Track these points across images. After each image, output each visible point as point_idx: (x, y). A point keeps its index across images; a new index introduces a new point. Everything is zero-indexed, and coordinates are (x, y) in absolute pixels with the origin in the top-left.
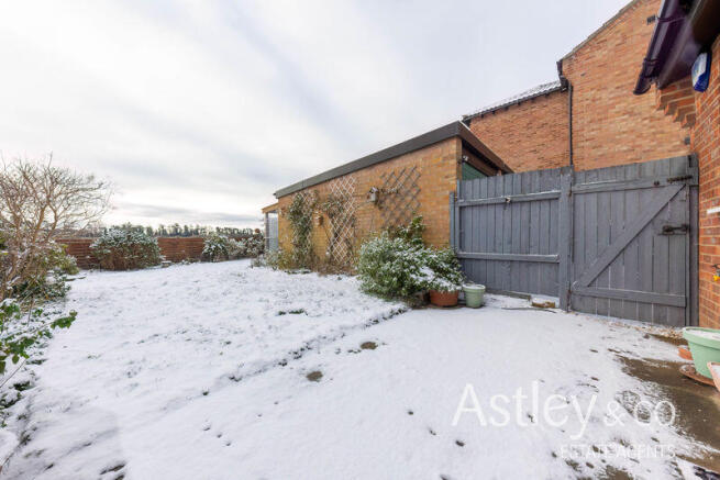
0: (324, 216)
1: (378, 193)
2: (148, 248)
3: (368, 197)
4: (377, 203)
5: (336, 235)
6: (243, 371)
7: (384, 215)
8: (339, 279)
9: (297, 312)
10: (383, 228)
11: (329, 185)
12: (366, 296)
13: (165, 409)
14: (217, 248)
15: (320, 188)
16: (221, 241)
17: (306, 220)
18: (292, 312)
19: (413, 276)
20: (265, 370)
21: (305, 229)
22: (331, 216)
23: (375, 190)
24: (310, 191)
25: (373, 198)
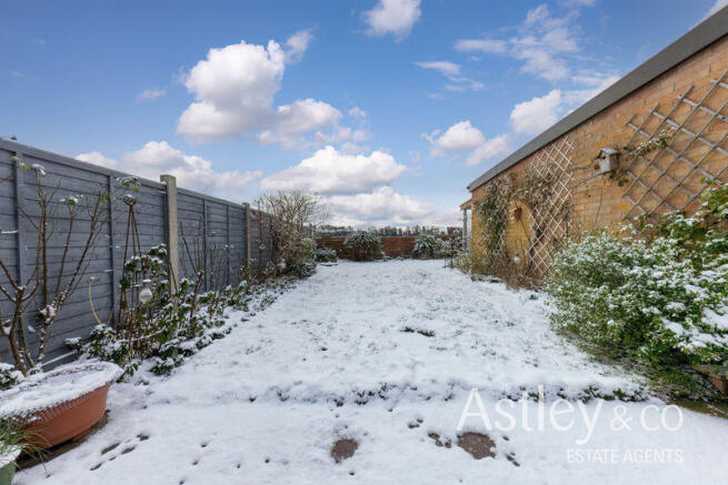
0: (524, 207)
1: (616, 157)
2: (374, 245)
3: (597, 167)
4: (612, 174)
5: (539, 233)
6: (295, 390)
7: (630, 194)
8: (532, 298)
9: (426, 334)
10: (628, 218)
11: (531, 162)
12: (556, 338)
13: (218, 398)
14: (425, 247)
15: (518, 169)
16: (428, 241)
17: (500, 214)
18: (421, 332)
19: (676, 328)
20: (315, 402)
21: (498, 227)
22: (532, 206)
23: (610, 151)
24: (505, 176)
25: (605, 166)
